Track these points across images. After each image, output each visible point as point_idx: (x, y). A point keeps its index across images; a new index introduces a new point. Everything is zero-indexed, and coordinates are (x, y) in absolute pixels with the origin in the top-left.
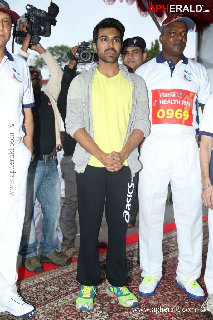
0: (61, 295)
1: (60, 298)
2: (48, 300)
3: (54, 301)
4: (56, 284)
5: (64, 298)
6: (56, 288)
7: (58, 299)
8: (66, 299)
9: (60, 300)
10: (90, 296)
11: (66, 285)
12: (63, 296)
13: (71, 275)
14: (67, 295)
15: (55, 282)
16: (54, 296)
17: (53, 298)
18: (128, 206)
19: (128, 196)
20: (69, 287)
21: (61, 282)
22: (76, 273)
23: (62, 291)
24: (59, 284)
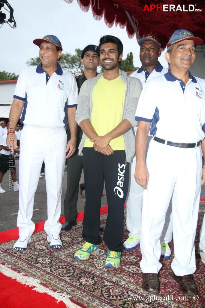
0: (74, 243)
1: (74, 245)
2: (66, 247)
3: (70, 247)
4: (69, 236)
5: (77, 245)
6: (69, 239)
7: (73, 246)
8: (78, 246)
9: (74, 246)
10: (87, 250)
11: (76, 236)
12: (76, 244)
13: (78, 230)
14: (79, 243)
15: (67, 234)
16: (70, 244)
17: (69, 245)
18: (119, 183)
19: (119, 174)
20: (79, 238)
21: (72, 234)
22: (82, 229)
23: (74, 241)
24: (70, 236)
